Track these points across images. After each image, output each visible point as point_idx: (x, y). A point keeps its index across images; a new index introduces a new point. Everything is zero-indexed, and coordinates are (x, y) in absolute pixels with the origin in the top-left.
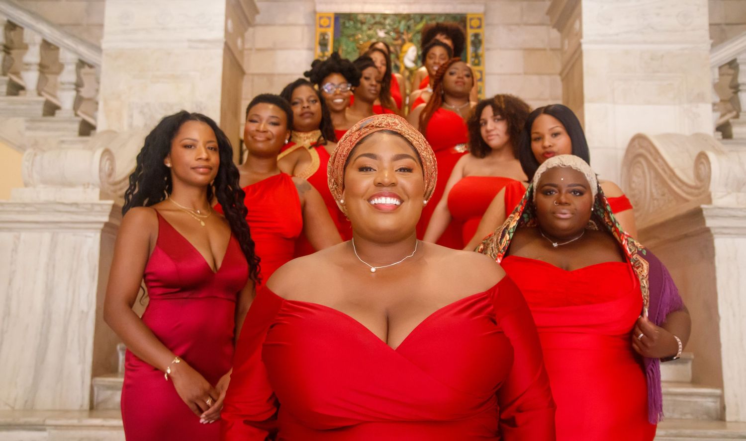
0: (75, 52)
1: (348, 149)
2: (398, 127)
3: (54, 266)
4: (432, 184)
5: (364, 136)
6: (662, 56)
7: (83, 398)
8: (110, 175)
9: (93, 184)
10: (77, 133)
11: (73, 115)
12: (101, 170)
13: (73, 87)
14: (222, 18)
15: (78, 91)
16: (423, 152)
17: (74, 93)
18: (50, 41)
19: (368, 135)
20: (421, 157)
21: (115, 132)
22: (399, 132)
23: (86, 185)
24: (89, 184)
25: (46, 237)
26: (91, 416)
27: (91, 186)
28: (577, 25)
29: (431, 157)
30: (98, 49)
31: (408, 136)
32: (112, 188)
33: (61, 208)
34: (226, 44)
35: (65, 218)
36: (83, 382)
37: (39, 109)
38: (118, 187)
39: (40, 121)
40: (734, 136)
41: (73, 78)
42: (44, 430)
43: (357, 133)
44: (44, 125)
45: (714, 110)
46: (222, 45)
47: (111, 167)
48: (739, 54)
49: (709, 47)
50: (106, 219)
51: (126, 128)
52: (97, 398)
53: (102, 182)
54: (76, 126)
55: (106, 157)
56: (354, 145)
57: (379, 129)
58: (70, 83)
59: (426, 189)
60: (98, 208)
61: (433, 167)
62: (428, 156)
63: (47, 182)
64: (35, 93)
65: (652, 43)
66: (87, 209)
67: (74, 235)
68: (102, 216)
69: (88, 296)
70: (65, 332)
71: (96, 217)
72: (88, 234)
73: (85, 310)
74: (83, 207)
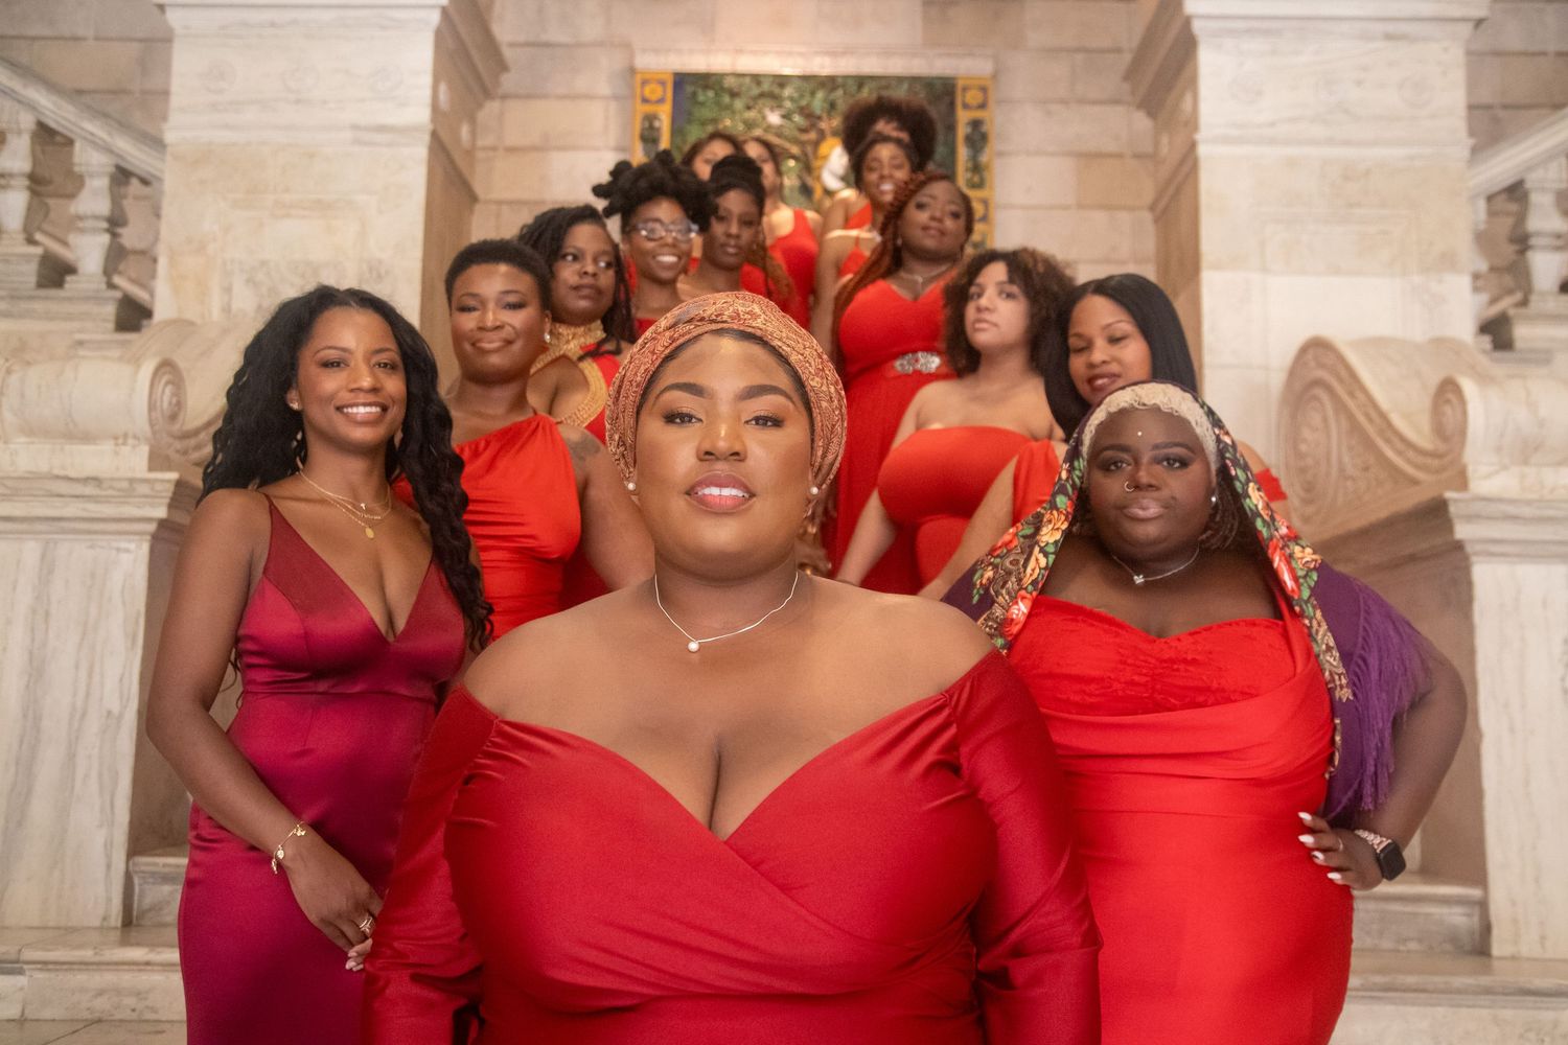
0: (108, 150)
1: (645, 370)
2: (758, 323)
3: (47, 614)
4: (833, 448)
5: (681, 341)
6: (1368, 173)
7: (109, 900)
8: (173, 417)
9: (135, 437)
10: (111, 326)
11: (104, 286)
12: (151, 407)
13: (105, 225)
14: (427, 80)
15: (114, 235)
16: (812, 380)
17: (106, 238)
18: (53, 125)
19: (690, 340)
20: (808, 389)
21: (192, 324)
22: (759, 333)
23: (121, 438)
24: (126, 436)
25: (31, 550)
26: (125, 942)
27: (131, 441)
28: (1187, 104)
29: (832, 389)
30: (157, 144)
31: (780, 344)
32: (178, 445)
33: (63, 488)
34: (434, 135)
35: (72, 509)
36: (109, 866)
37: (29, 272)
38: (193, 442)
39: (31, 298)
40: (1519, 344)
41: (103, 206)
42: (21, 972)
43: (667, 334)
44: (38, 306)
45: (1476, 289)
46: (427, 138)
47: (174, 401)
48: (1530, 169)
49: (1466, 153)
50: (161, 512)
51: (216, 314)
52: (140, 901)
53: (154, 433)
54: (110, 310)
55: (165, 379)
56: (660, 360)
57: (714, 327)
58: (96, 217)
59: (819, 460)
60: (143, 489)
61: (837, 413)
62: (824, 388)
63: (35, 431)
64: (21, 237)
66: (119, 490)
67: (91, 547)
68: (152, 505)
69: (121, 680)
70: (71, 757)
71: (139, 507)
72: (123, 545)
73: (116, 710)
74: (111, 488)
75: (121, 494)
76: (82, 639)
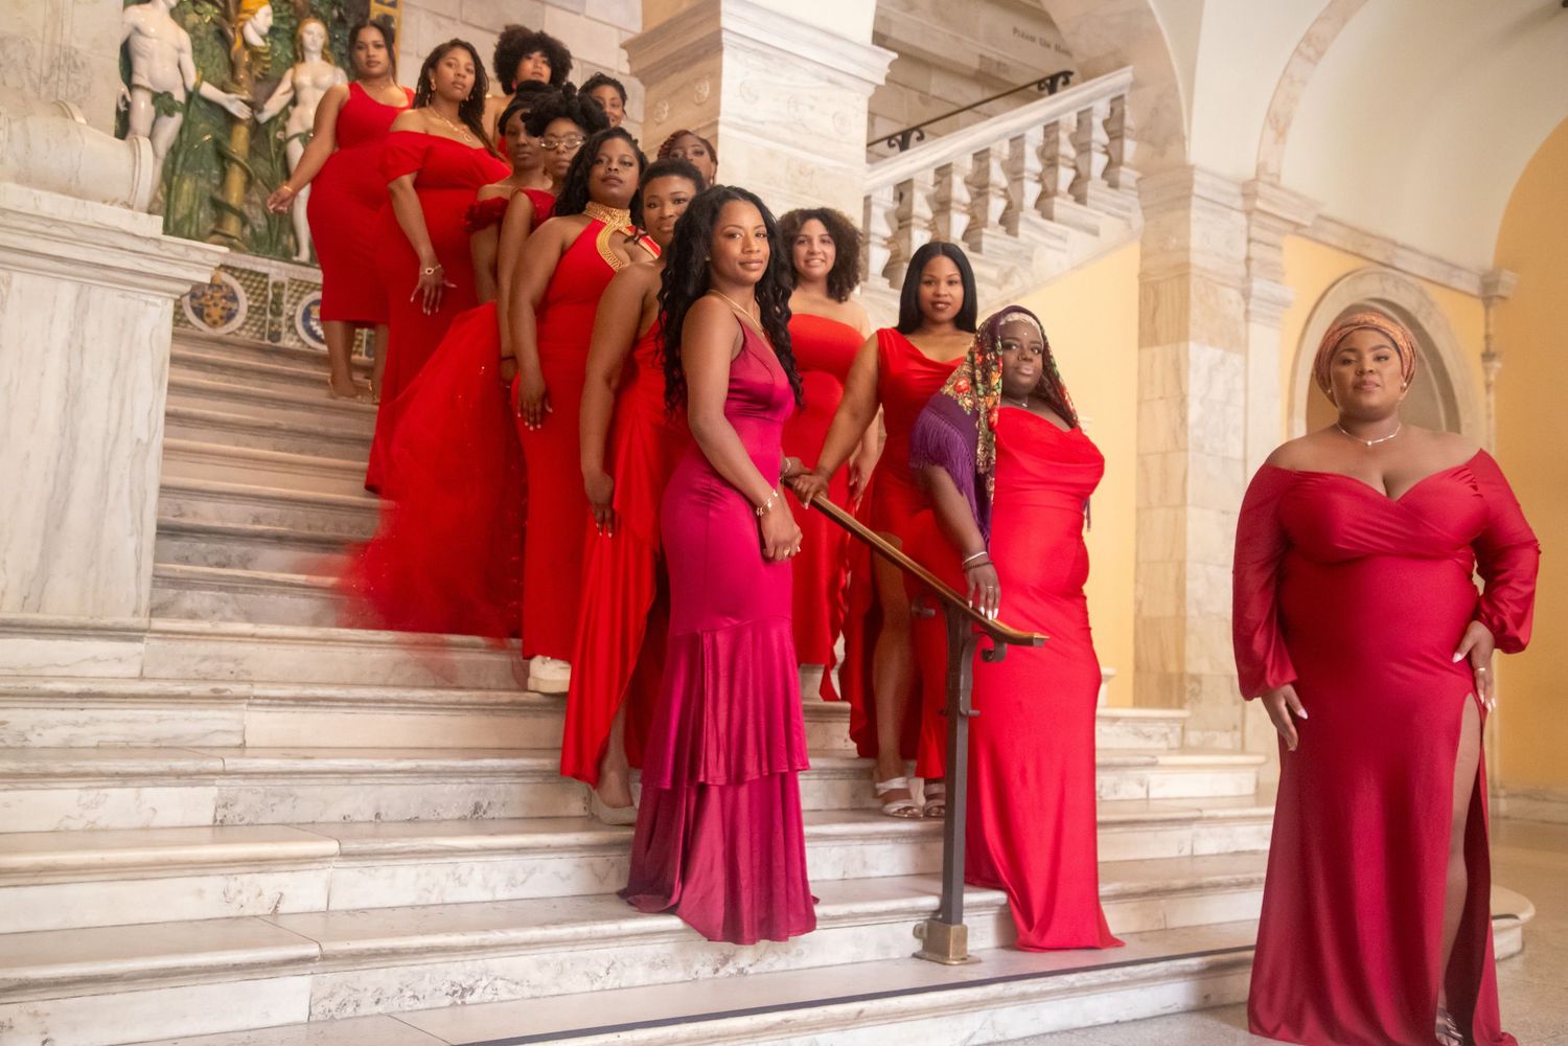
3: (82, 350)
7: (139, 596)
9: (125, 204)
25: (67, 291)
35: (127, 262)
36: (138, 569)
50: (203, 277)
65: (804, 148)
66: (175, 253)
67: (123, 296)
68: (198, 270)
69: (149, 414)
70: (105, 474)
71: (187, 270)
72: (151, 299)
73: (145, 439)
74: (168, 250)
75: (177, 257)
76: (115, 375)
